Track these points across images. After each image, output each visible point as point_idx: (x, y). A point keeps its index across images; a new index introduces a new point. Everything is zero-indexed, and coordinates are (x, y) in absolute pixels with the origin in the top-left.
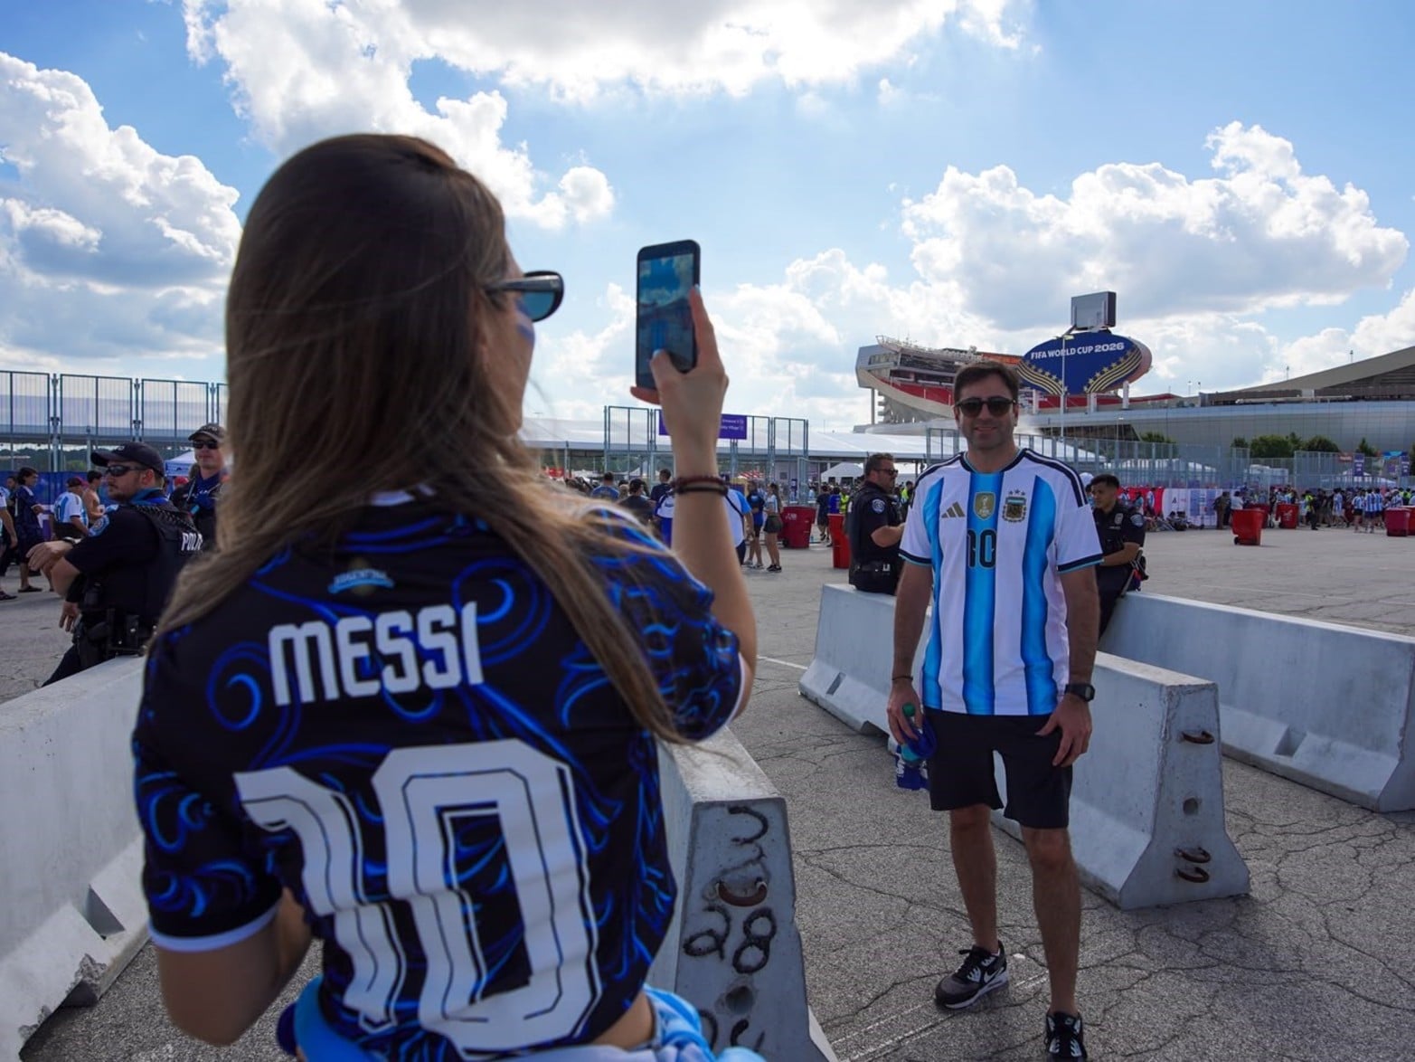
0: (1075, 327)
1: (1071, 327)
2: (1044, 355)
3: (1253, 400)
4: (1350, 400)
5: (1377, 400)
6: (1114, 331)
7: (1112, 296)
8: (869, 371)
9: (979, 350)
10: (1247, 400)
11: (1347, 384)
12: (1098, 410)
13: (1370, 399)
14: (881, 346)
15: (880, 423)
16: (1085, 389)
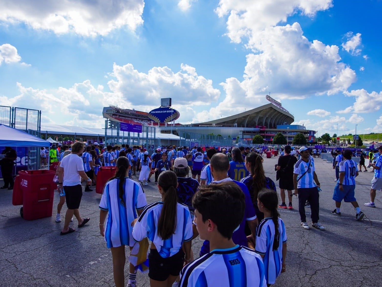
0: (162, 106)
1: (161, 106)
2: (154, 112)
3: (203, 126)
4: (222, 126)
5: (227, 127)
6: (171, 107)
7: (170, 99)
8: (107, 114)
9: (135, 110)
10: (202, 126)
11: (221, 123)
12: (167, 127)
13: (225, 127)
14: (110, 107)
15: (109, 128)
16: (164, 121)
